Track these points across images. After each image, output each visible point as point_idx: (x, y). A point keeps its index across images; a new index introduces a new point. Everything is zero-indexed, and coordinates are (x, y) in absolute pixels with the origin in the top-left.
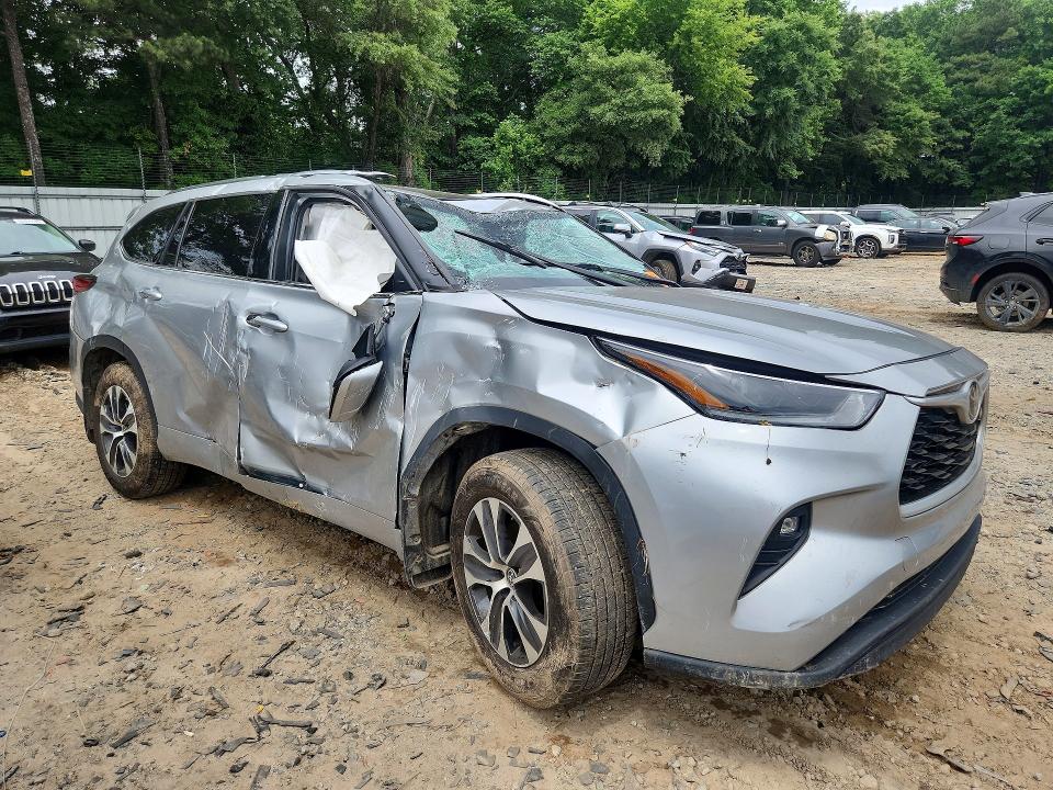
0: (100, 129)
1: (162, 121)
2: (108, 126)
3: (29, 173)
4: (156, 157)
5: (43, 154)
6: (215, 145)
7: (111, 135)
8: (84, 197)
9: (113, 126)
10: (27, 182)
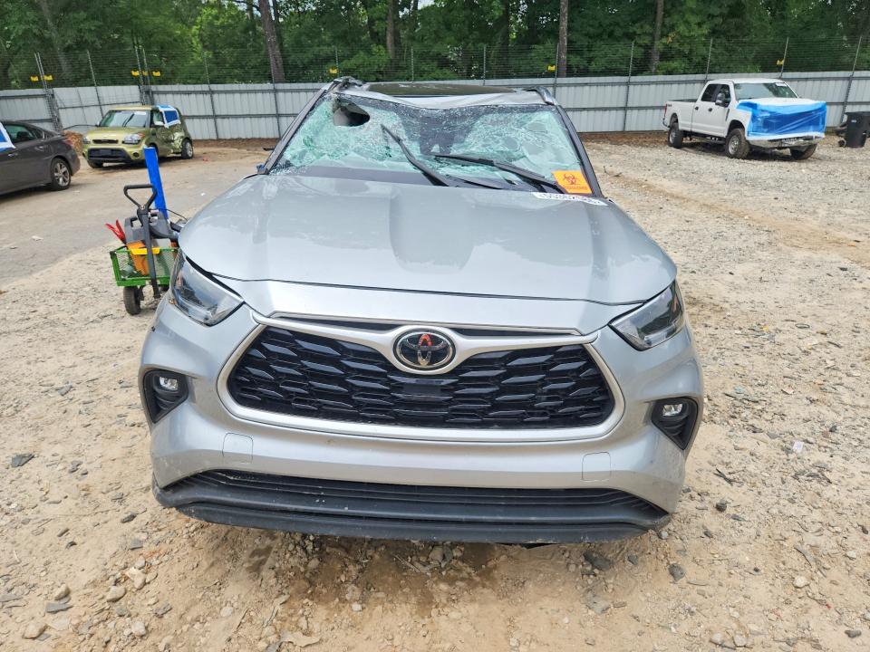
0: (612, 28)
1: (660, 13)
2: (617, 24)
3: (553, 68)
4: (648, 48)
5: (569, 52)
6: (696, 32)
7: (618, 32)
8: (586, 84)
9: (622, 24)
10: (551, 75)
